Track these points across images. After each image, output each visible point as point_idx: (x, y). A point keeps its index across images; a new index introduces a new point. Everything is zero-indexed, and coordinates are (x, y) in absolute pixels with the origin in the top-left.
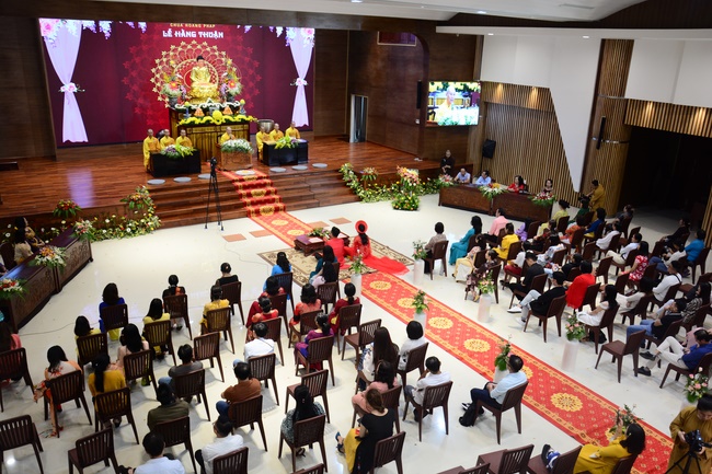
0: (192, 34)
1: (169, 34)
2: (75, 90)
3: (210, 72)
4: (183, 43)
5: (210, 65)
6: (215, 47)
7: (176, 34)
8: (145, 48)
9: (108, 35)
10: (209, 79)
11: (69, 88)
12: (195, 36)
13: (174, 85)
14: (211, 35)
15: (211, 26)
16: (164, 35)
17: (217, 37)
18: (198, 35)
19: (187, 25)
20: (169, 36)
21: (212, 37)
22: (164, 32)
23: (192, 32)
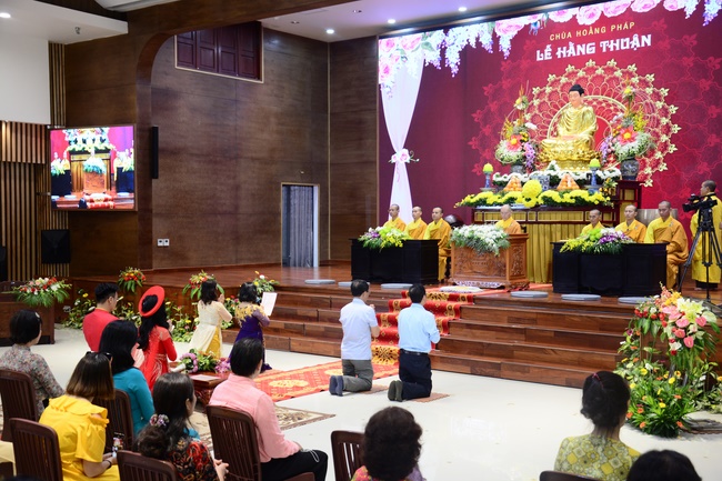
0: (589, 49)
1: (547, 55)
2: (408, 159)
4: (570, 68)
6: (632, 68)
7: (558, 54)
8: (506, 84)
9: (455, 70)
11: (401, 157)
12: (594, 52)
13: (514, 141)
14: (625, 45)
15: (626, 26)
16: (538, 59)
17: (638, 46)
18: (599, 49)
19: (578, 33)
20: (546, 58)
21: (628, 47)
22: (538, 52)
23: (589, 45)
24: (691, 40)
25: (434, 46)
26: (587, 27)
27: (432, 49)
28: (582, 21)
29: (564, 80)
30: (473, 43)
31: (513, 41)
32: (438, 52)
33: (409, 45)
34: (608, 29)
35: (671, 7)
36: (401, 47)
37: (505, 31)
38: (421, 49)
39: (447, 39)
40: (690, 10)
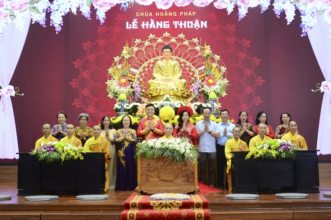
0: (165, 25)
1: (134, 25)
2: (13, 93)
3: (184, 69)
4: (152, 36)
5: (182, 60)
6: (196, 40)
7: (143, 25)
8: (102, 42)
9: (58, 29)
10: (180, 75)
11: (6, 92)
12: (168, 27)
13: (123, 81)
14: (190, 25)
15: (190, 13)
16: (127, 27)
17: (199, 27)
18: (172, 26)
19: (157, 14)
20: (133, 28)
21: (192, 27)
22: (127, 23)
23: (165, 22)
24: (232, 28)
25: (41, 10)
26: (164, 11)
27: (38, 12)
28: (159, 6)
29: (160, 40)
30: (74, 11)
31: (107, 13)
32: (44, 15)
33: (17, 7)
34: (178, 14)
35: (218, 6)
36: (9, 7)
37: (101, 6)
38: (28, 11)
39: (52, 6)
40: (230, 10)
